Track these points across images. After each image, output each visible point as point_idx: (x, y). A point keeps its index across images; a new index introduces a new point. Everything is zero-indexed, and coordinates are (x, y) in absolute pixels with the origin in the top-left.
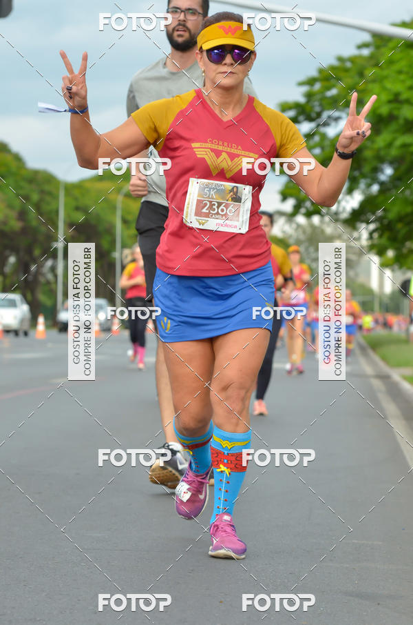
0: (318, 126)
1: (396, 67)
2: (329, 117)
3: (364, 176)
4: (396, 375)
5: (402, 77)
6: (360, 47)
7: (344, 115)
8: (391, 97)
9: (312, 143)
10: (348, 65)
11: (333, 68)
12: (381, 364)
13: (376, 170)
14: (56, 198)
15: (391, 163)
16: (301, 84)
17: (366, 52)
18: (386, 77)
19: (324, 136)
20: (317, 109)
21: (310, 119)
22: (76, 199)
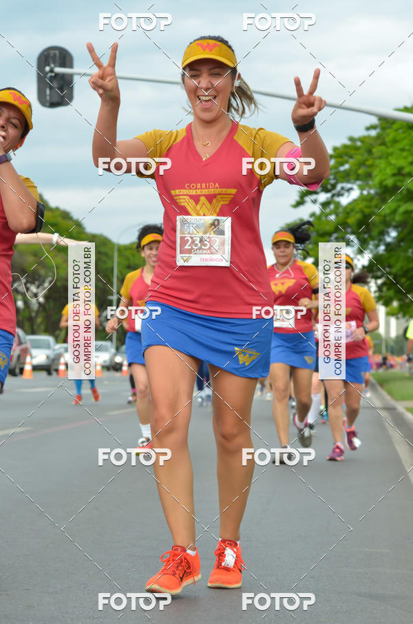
0: (333, 196)
1: (400, 145)
2: (342, 188)
3: (373, 239)
4: (401, 407)
5: (405, 154)
6: (368, 129)
7: (355, 187)
8: (395, 171)
9: (328, 210)
10: (359, 144)
11: (345, 147)
12: (388, 397)
13: (383, 233)
14: (111, 258)
15: (396, 227)
17: (373, 133)
18: (391, 154)
19: (338, 204)
20: (332, 182)
21: (326, 190)
22: (128, 259)
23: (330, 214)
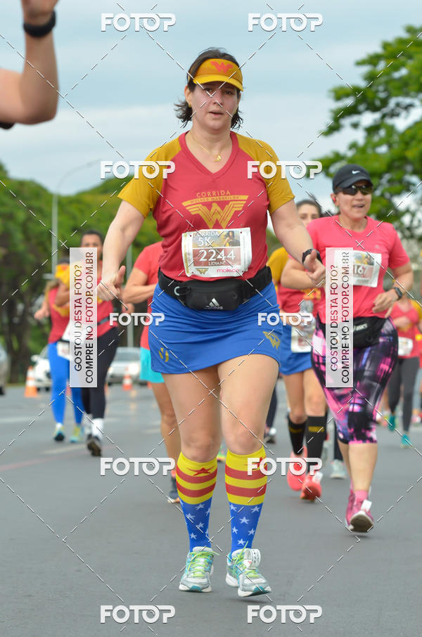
0: (384, 116)
2: (398, 105)
7: (416, 102)
9: (376, 139)
11: (401, 41)
14: (47, 216)
16: (360, 63)
19: (391, 129)
20: (382, 95)
21: (374, 109)
22: (74, 218)
23: (379, 144)
